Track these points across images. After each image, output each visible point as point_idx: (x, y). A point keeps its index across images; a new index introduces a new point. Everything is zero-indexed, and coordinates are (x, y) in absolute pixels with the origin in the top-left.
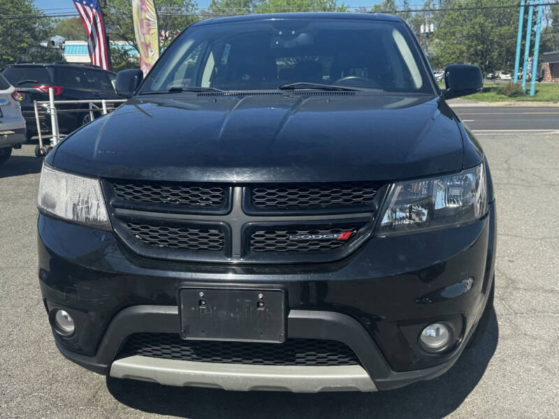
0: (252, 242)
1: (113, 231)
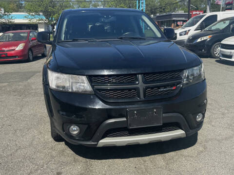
0: (146, 93)
1: (95, 94)
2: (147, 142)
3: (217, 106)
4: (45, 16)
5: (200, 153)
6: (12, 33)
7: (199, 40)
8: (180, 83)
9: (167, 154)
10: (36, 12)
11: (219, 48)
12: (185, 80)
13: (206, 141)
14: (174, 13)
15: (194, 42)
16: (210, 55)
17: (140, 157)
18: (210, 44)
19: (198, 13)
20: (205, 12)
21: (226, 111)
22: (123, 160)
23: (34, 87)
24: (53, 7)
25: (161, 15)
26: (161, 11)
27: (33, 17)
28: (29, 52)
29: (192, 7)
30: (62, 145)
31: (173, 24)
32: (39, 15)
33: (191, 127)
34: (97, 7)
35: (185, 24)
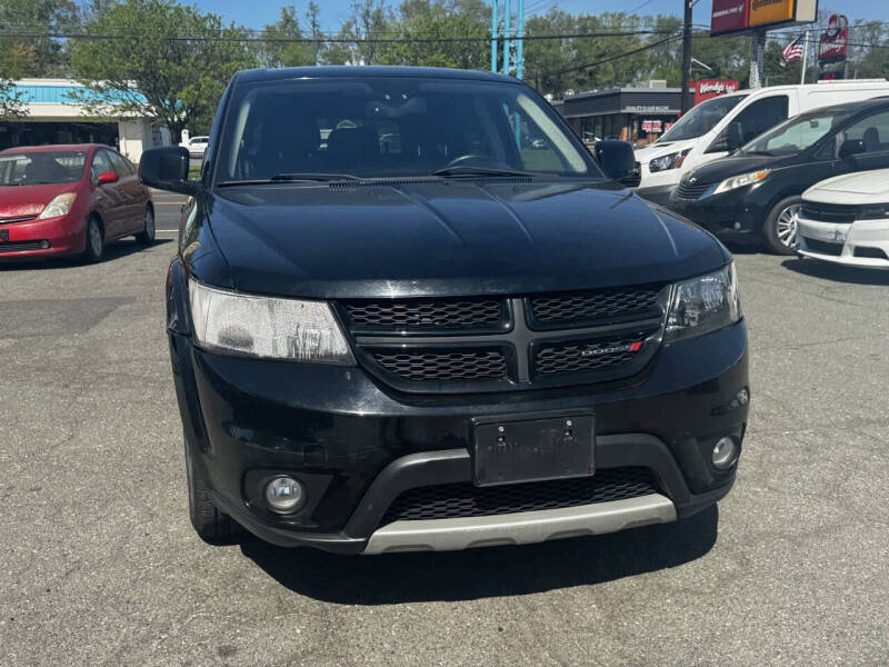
0: (539, 362)
1: (359, 366)
2: (542, 539)
3: (789, 422)
4: (148, 93)
5: (724, 580)
6: (28, 155)
7: (722, 188)
8: (654, 330)
9: (608, 586)
10: (111, 76)
11: (796, 218)
12: (671, 320)
13: (749, 541)
14: (628, 89)
15: (706, 195)
16: (761, 244)
17: (513, 594)
18: (763, 203)
19: (718, 87)
20: (744, 84)
21: (820, 440)
22: (454, 604)
23: (114, 356)
24: (178, 60)
25: (582, 94)
26: (581, 83)
27: (101, 97)
28: (88, 227)
29: (695, 65)
30: (231, 557)
31: (625, 129)
32: (125, 88)
33: (695, 486)
34: (343, 63)
35: (669, 129)
